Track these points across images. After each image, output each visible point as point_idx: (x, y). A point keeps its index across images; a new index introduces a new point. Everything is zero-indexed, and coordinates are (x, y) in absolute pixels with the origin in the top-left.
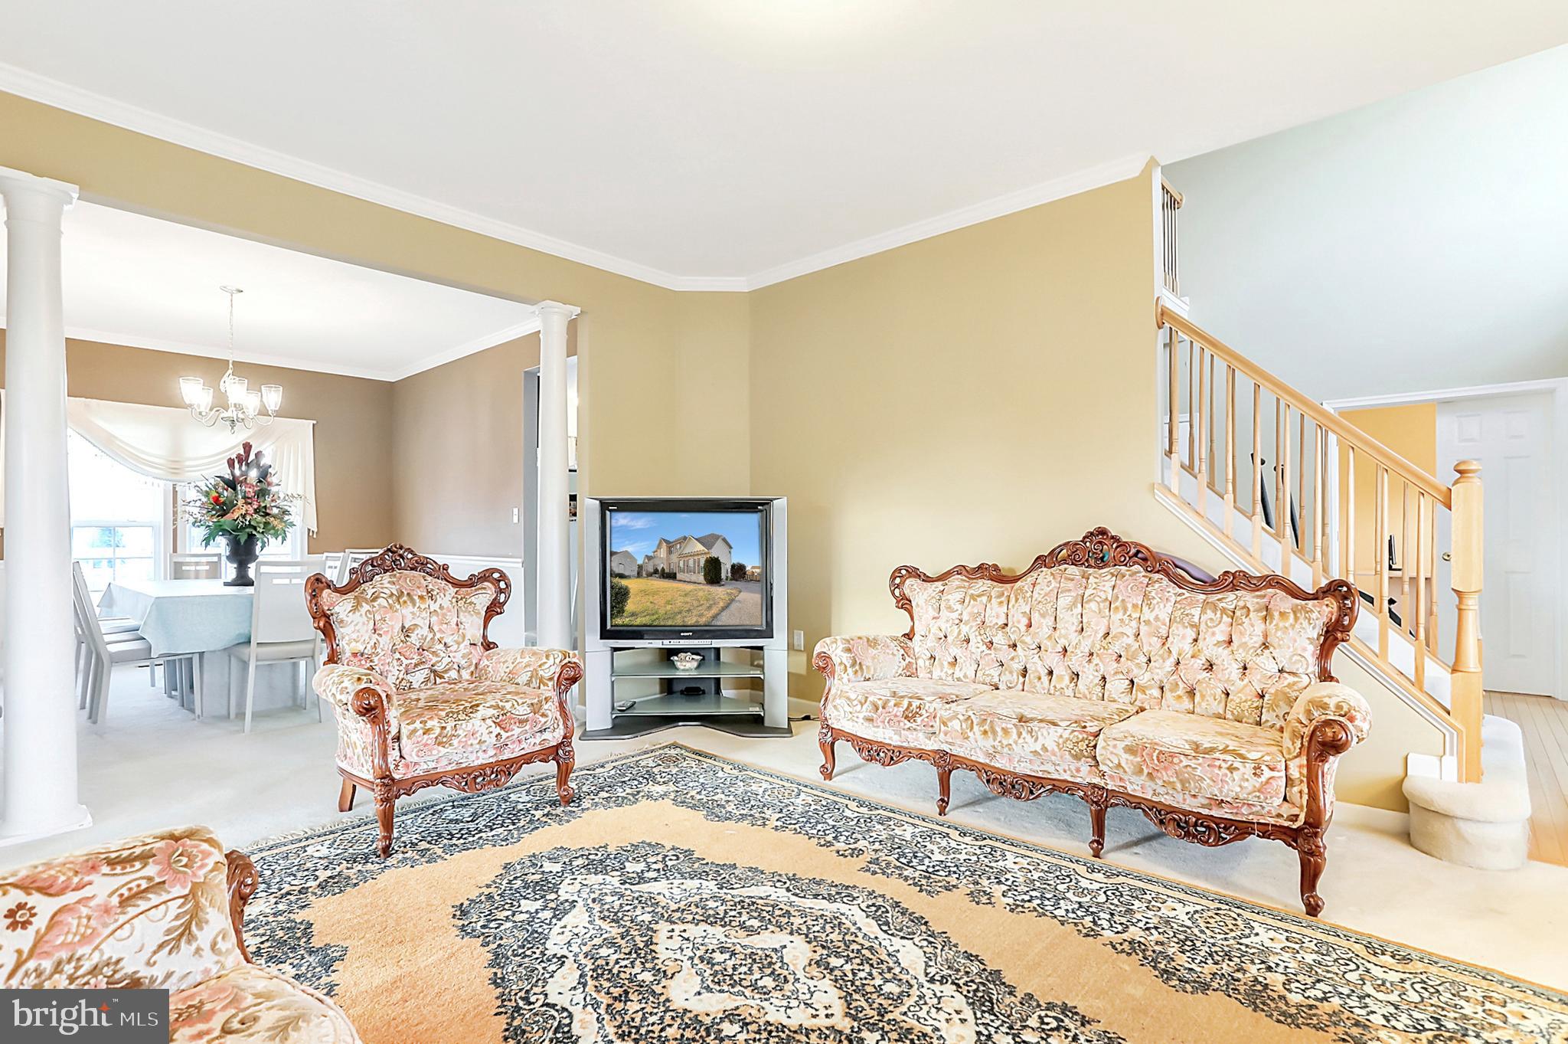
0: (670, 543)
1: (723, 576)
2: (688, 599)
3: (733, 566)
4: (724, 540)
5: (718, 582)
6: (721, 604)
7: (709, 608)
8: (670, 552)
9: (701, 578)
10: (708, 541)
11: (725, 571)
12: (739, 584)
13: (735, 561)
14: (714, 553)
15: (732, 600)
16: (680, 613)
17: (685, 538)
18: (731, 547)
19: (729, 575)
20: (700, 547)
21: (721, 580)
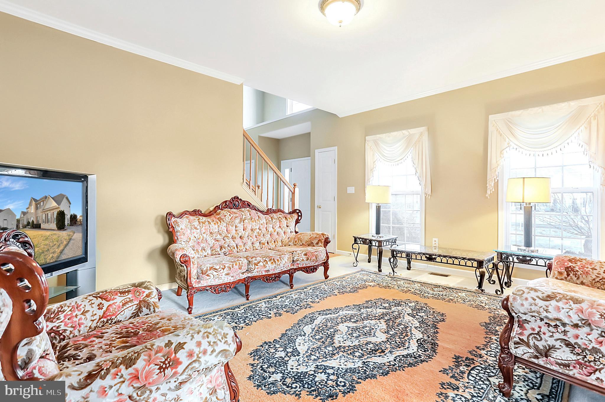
0: (38, 201)
1: (66, 223)
2: (47, 242)
3: (71, 216)
4: (67, 198)
5: (63, 228)
6: (65, 243)
7: (59, 246)
8: (37, 208)
9: (54, 226)
10: (58, 199)
11: (67, 221)
12: (74, 228)
13: (72, 213)
14: (62, 208)
15: (70, 239)
16: (43, 253)
17: (46, 197)
18: (70, 204)
19: (69, 222)
20: (54, 204)
21: (64, 225)
